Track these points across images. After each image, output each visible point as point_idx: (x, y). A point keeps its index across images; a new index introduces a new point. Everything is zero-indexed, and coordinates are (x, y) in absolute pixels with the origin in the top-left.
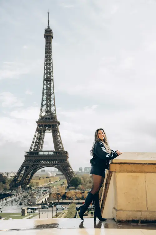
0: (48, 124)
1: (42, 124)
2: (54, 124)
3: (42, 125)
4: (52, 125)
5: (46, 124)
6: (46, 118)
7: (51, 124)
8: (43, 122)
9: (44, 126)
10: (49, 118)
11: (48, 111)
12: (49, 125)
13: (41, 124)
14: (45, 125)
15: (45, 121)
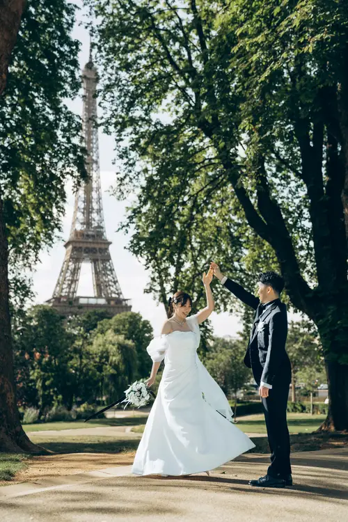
0: (92, 246)
1: (81, 245)
2: (103, 246)
3: (81, 248)
4: (100, 249)
5: (89, 245)
6: (88, 236)
7: (97, 246)
8: (83, 242)
9: (85, 250)
10: (93, 236)
11: (88, 223)
12: (95, 249)
13: (78, 245)
14: (87, 248)
15: (85, 240)
